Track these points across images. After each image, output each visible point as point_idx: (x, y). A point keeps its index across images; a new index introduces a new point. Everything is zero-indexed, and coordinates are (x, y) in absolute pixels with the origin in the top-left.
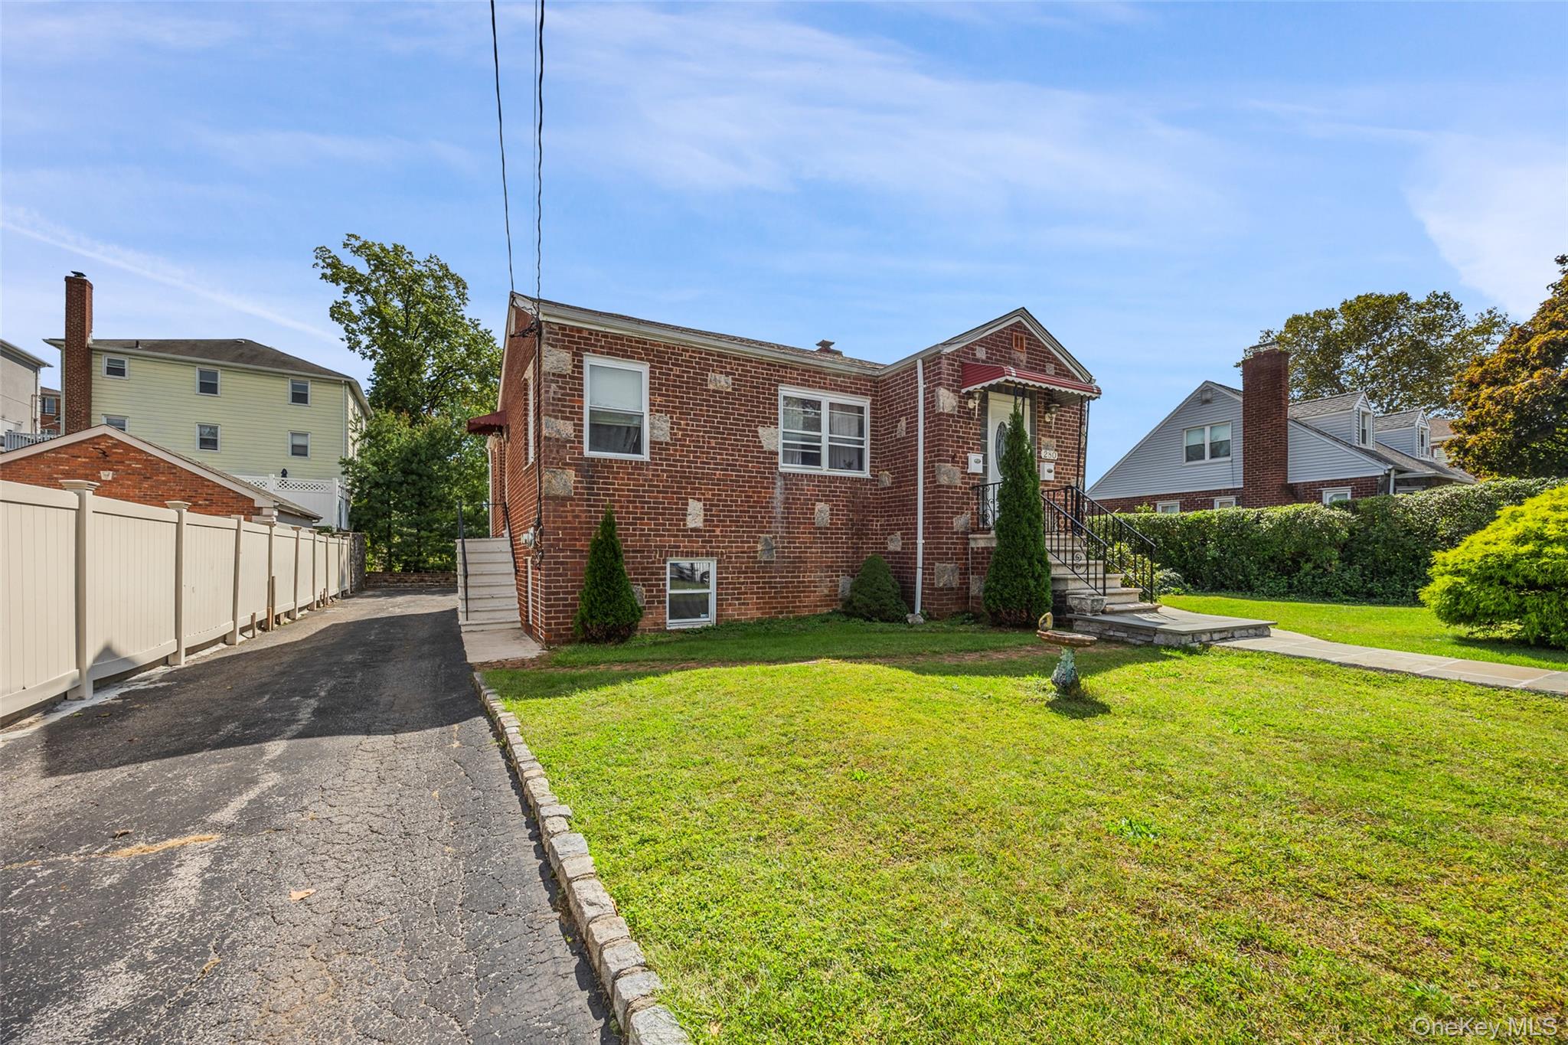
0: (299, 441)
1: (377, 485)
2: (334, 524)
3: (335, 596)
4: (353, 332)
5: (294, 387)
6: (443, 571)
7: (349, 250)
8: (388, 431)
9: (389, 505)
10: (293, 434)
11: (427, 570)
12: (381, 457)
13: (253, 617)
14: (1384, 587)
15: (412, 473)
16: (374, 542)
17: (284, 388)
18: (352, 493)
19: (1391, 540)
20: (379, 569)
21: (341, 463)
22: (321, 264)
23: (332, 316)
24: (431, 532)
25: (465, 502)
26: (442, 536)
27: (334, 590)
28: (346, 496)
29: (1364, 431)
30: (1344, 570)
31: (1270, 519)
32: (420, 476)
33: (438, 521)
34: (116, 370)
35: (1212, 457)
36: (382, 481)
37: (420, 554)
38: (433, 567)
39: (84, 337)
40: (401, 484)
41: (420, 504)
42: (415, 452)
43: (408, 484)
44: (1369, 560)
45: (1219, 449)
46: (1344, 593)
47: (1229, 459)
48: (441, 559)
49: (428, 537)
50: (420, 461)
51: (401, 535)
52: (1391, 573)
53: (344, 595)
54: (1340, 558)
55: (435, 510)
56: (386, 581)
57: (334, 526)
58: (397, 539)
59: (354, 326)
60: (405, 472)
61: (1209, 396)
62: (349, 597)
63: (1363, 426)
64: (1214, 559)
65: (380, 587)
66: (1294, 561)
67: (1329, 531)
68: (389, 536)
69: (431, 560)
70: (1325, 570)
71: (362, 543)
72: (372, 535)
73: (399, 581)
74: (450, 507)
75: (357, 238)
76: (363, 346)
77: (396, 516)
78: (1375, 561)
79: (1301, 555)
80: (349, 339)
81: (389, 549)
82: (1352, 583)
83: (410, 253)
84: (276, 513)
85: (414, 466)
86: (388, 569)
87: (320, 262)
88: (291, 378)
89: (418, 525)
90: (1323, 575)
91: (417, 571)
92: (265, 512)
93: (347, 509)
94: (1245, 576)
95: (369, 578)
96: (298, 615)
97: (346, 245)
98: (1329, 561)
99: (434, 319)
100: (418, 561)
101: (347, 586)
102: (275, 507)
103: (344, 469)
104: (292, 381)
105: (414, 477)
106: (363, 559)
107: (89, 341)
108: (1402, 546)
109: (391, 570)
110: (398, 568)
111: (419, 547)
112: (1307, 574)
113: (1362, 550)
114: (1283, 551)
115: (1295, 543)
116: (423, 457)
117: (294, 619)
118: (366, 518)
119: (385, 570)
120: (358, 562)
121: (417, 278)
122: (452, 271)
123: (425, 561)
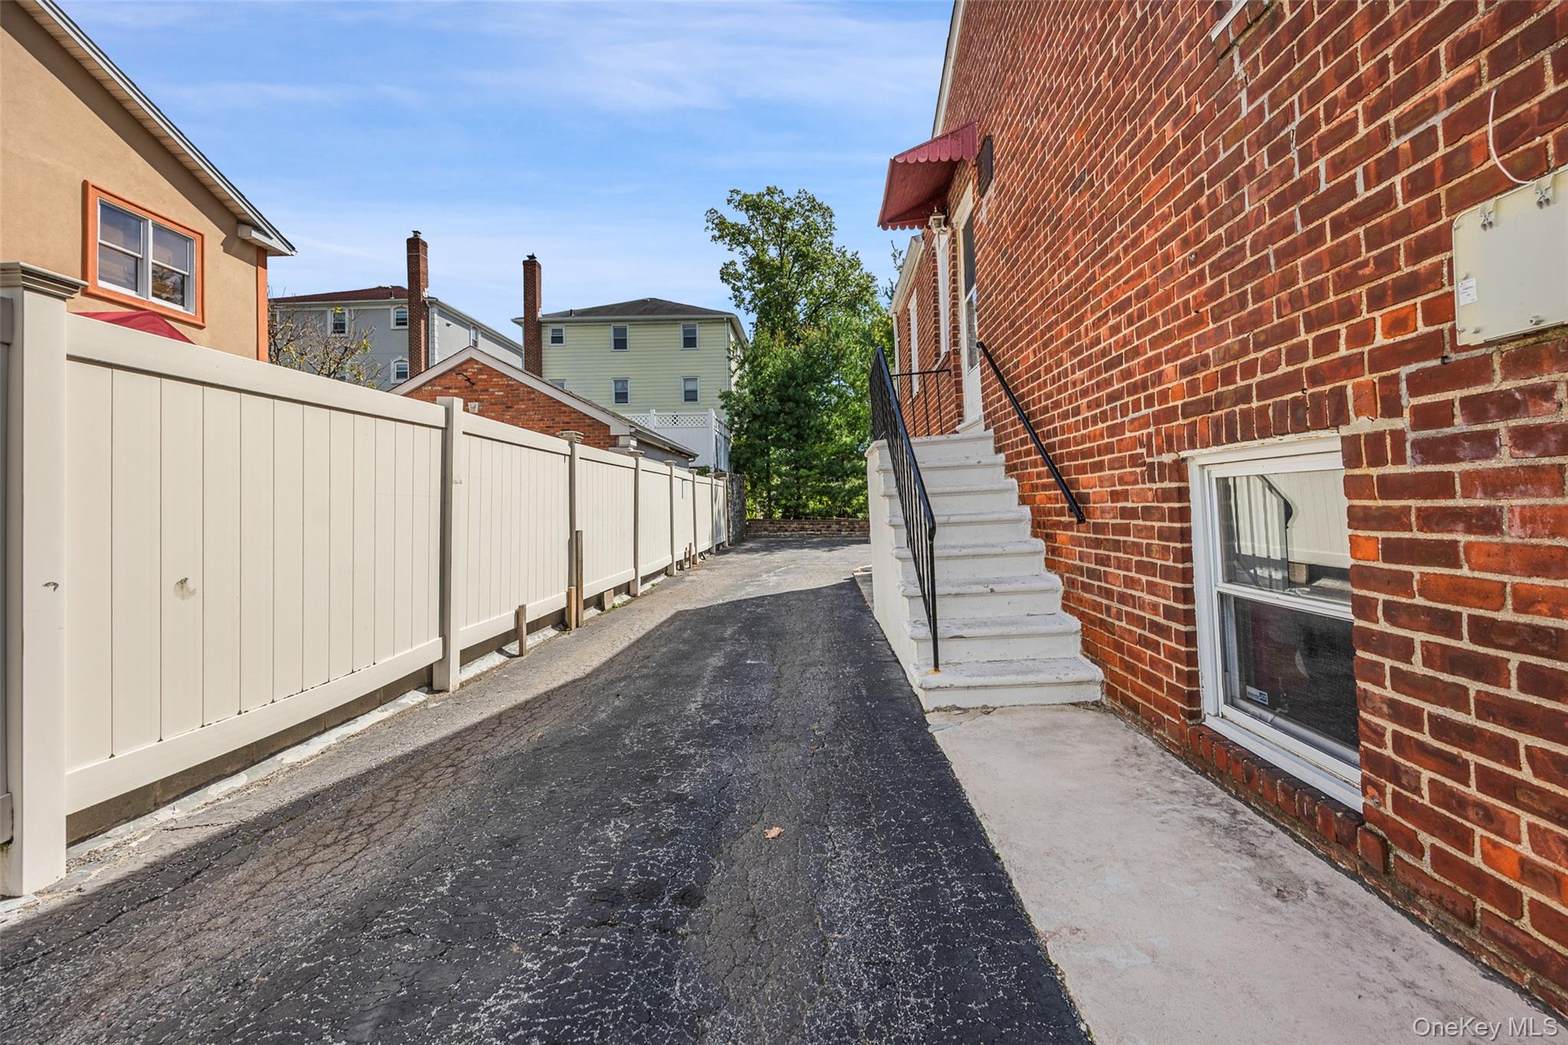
0: (690, 386)
1: (755, 417)
2: (711, 462)
3: (709, 551)
4: (738, 290)
5: (685, 332)
6: (824, 518)
7: (732, 205)
8: (764, 355)
9: (767, 441)
10: (686, 380)
11: (807, 516)
12: (758, 386)
13: (519, 614)
15: (789, 399)
16: (754, 486)
17: (677, 334)
18: (731, 431)
20: (760, 516)
21: (720, 397)
22: (711, 226)
23: (722, 278)
24: (810, 470)
25: (846, 432)
26: (822, 474)
27: (704, 544)
28: (726, 432)
32: (797, 403)
33: (817, 456)
34: (557, 339)
36: (759, 413)
37: (800, 497)
38: (813, 513)
39: (535, 312)
40: (778, 414)
41: (799, 436)
42: (791, 375)
43: (787, 414)
48: (820, 502)
49: (808, 476)
50: (797, 385)
51: (780, 476)
53: (719, 549)
55: (814, 443)
56: (766, 530)
57: (712, 466)
58: (776, 481)
59: (739, 284)
60: (782, 400)
62: (727, 552)
65: (760, 537)
68: (768, 477)
69: (811, 504)
71: (742, 487)
72: (751, 477)
73: (779, 530)
74: (829, 440)
75: (738, 192)
76: (746, 302)
77: (775, 453)
80: (736, 297)
81: (769, 493)
83: (781, 191)
84: (634, 443)
85: (791, 391)
86: (769, 516)
87: (710, 224)
88: (683, 323)
89: (796, 462)
91: (797, 517)
92: (622, 441)
93: (726, 449)
95: (749, 526)
96: (641, 590)
97: (729, 201)
99: (804, 249)
100: (798, 506)
101: (724, 538)
102: (631, 435)
103: (723, 403)
104: (684, 326)
105: (791, 404)
106: (744, 504)
107: (539, 315)
109: (770, 516)
110: (778, 515)
111: (799, 489)
116: (800, 381)
117: (635, 596)
118: (745, 456)
119: (765, 516)
120: (737, 508)
121: (787, 216)
122: (819, 200)
123: (805, 506)
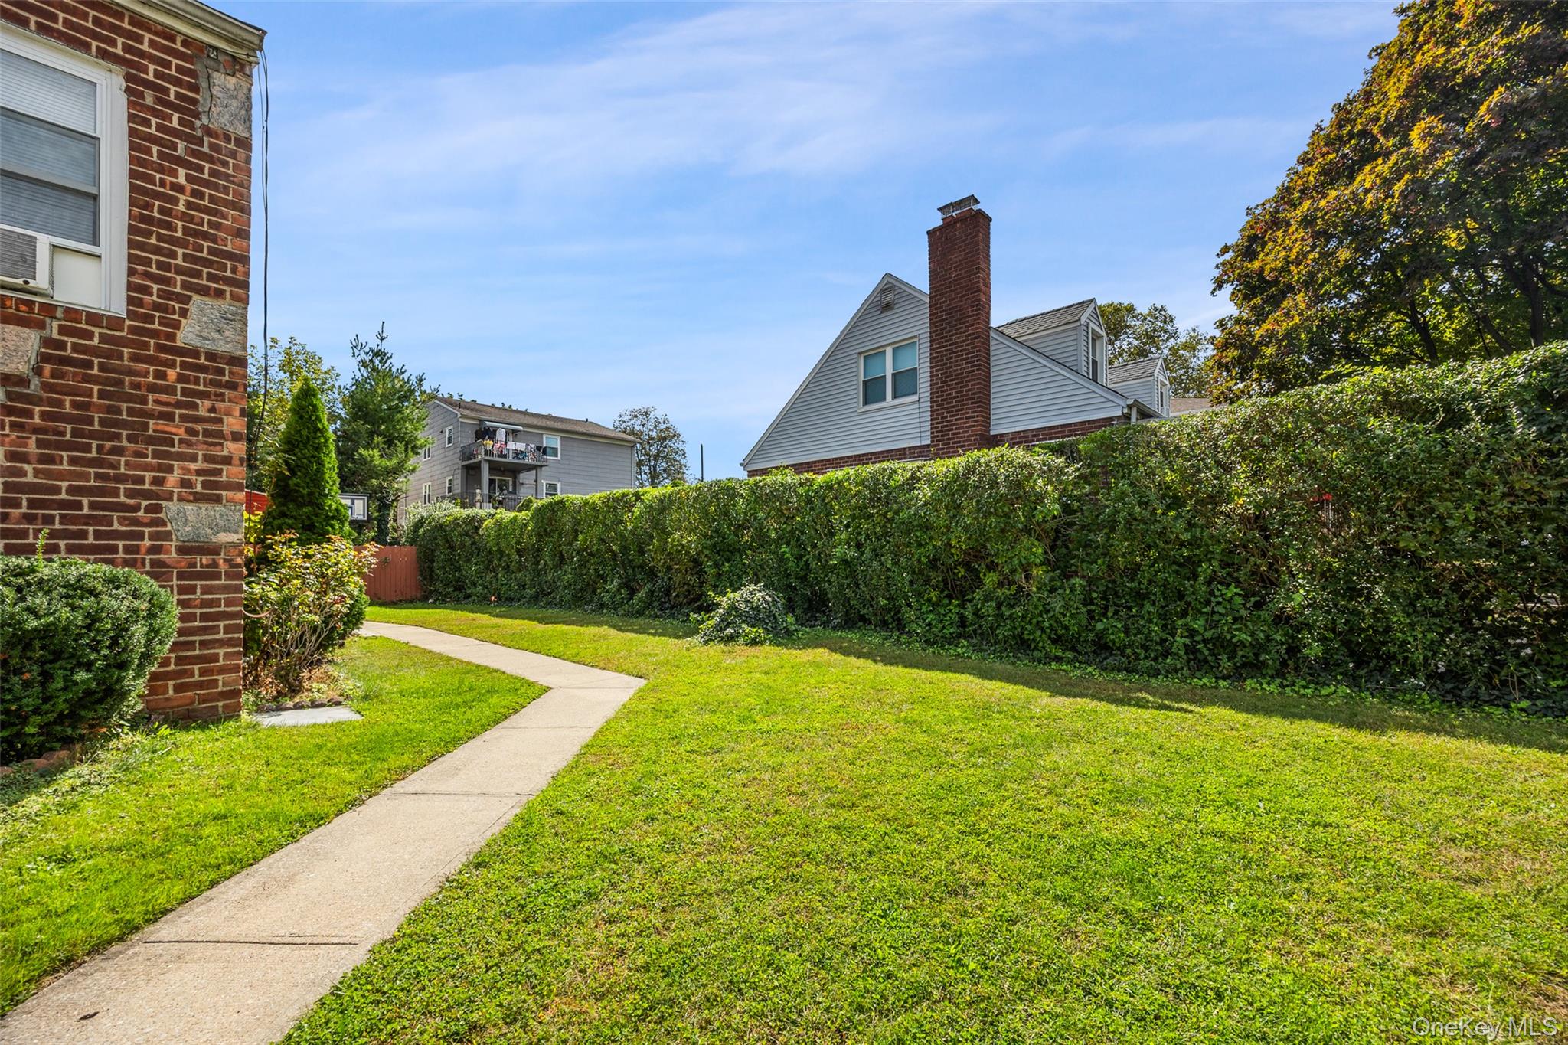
14: (1127, 631)
19: (1143, 521)
29: (1095, 363)
30: (1052, 590)
31: (930, 478)
35: (895, 396)
44: (1098, 567)
45: (905, 383)
46: (1055, 642)
47: (915, 398)
52: (1140, 596)
54: (1046, 562)
61: (890, 297)
63: (1094, 354)
64: (845, 562)
66: (967, 566)
67: (1024, 498)
70: (1020, 588)
78: (1110, 567)
79: (977, 557)
82: (1066, 621)
90: (1014, 600)
94: (891, 599)
98: (1026, 568)
108: (1161, 534)
112: (987, 598)
113: (1087, 545)
114: (949, 545)
115: (966, 529)
